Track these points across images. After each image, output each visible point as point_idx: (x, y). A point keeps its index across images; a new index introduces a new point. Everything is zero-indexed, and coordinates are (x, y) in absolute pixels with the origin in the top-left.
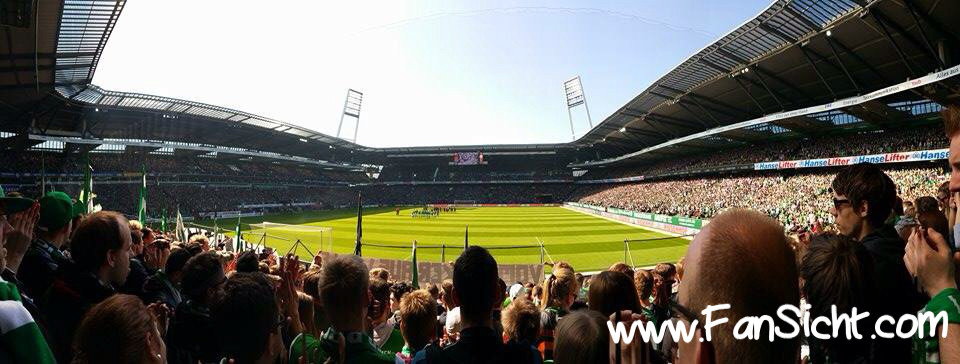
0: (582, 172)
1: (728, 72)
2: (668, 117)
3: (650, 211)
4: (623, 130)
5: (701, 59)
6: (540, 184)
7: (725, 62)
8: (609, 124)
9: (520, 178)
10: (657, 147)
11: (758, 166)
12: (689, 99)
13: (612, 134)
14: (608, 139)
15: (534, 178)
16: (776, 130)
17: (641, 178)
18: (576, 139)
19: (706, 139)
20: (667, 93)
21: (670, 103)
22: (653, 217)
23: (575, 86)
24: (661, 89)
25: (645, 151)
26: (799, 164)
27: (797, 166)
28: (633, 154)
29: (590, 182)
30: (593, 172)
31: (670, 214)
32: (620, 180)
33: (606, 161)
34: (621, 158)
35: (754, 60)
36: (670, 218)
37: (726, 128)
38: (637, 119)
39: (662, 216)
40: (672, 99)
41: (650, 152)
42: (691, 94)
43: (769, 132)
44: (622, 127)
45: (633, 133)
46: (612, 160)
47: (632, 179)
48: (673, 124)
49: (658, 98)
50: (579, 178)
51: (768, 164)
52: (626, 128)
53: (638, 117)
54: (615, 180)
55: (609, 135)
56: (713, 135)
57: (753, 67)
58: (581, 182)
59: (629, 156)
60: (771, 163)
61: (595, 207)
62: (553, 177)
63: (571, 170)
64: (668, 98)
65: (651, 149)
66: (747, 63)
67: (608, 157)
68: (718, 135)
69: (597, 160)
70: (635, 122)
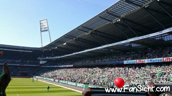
0: (45, 62)
1: (111, 21)
2: (85, 40)
3: (75, 82)
4: (65, 44)
5: (100, 17)
6: (22, 67)
7: (110, 17)
8: (59, 41)
9: (12, 63)
10: (80, 52)
11: (125, 62)
12: (94, 32)
13: (60, 45)
14: (58, 47)
15: (20, 63)
16: (133, 45)
17: (72, 66)
18: (44, 46)
19: (101, 50)
20: (85, 30)
21: (86, 34)
22: (76, 84)
23: (45, 23)
24: (83, 28)
25: (74, 54)
26: (146, 61)
27: (146, 62)
28: (69, 55)
29: (48, 67)
30: (50, 62)
31: (85, 84)
32: (62, 66)
33: (56, 57)
34: (63, 56)
35: (123, 16)
36: (84, 85)
37: (110, 45)
38: (72, 40)
39: (81, 84)
40: (87, 32)
41: (76, 54)
42: (95, 31)
43: (130, 46)
44: (65, 43)
45: (69, 46)
46: (59, 57)
47: (68, 66)
48: (87, 43)
49: (81, 31)
50: (42, 65)
51: (130, 61)
52: (66, 43)
53: (73, 39)
54: (60, 66)
55: (58, 46)
56: (104, 48)
57: (122, 19)
58: (43, 66)
59: (67, 55)
60: (132, 61)
61: (49, 79)
62: (29, 64)
63: (39, 61)
64: (86, 32)
65: (77, 53)
66: (119, 17)
67: (58, 56)
68: (107, 48)
69: (52, 57)
70: (70, 41)
